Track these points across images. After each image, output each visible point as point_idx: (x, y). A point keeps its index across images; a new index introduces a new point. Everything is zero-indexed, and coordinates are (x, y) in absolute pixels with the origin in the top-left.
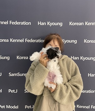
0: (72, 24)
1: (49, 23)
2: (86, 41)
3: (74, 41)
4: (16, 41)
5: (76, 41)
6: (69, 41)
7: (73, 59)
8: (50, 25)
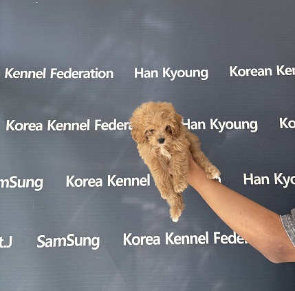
0: (236, 71)
2: (287, 123)
3: (249, 125)
4: (67, 126)
5: (256, 123)
6: (234, 125)
7: (252, 183)
8: (172, 77)
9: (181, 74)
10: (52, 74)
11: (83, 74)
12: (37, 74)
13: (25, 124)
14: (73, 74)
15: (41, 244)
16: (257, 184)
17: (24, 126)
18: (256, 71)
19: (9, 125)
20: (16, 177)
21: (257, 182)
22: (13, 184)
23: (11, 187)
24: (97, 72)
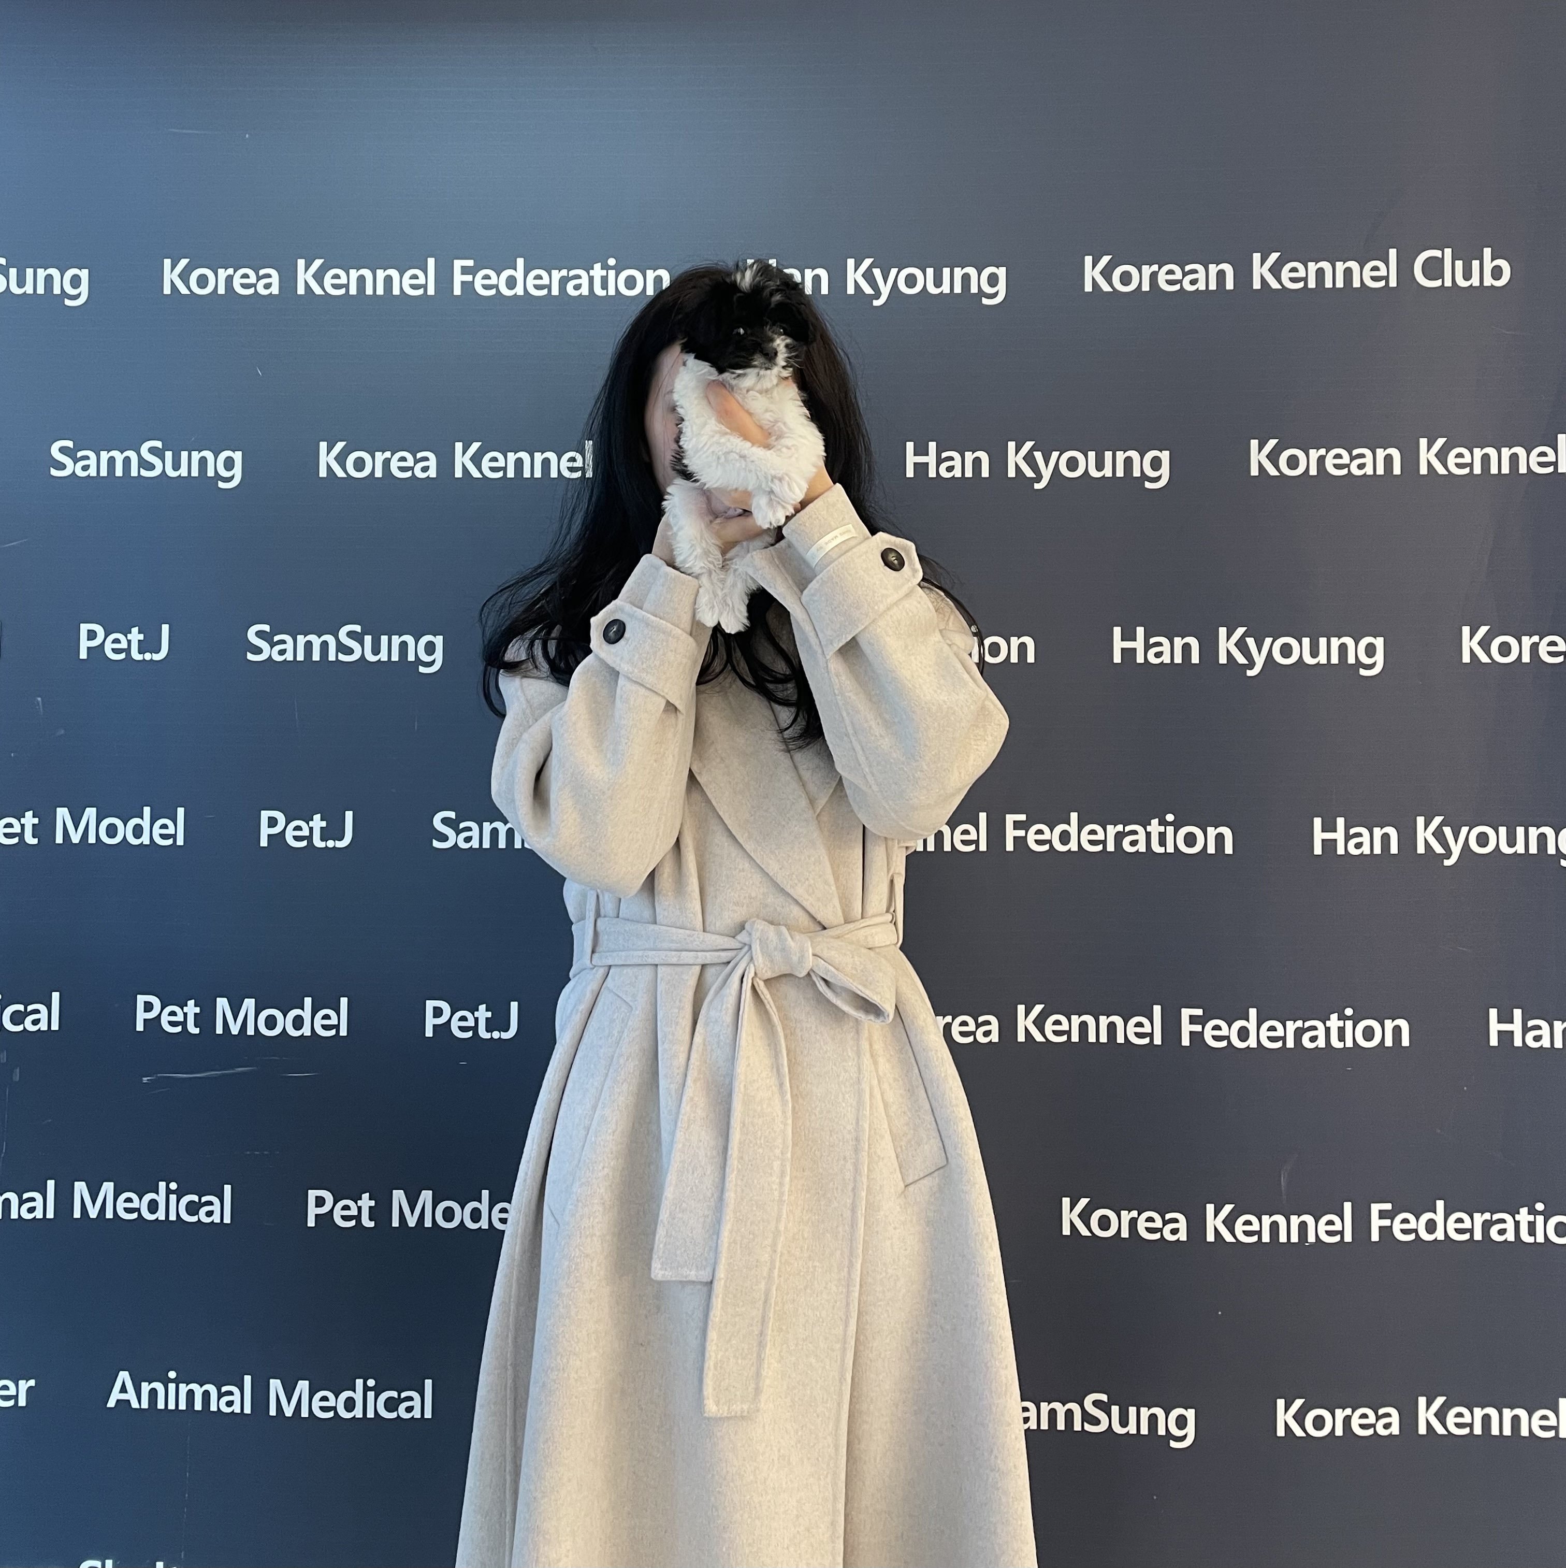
0: (1107, 274)
1: (868, 276)
2: (1273, 458)
3: (1141, 464)
4: (519, 463)
5: (1165, 456)
6: (1087, 463)
7: (1140, 659)
8: (878, 295)
9: (911, 281)
10: (459, 278)
11: (564, 281)
12: (407, 281)
13: (380, 457)
14: (531, 282)
15: (444, 838)
16: (1158, 661)
17: (374, 464)
18: (1178, 275)
19: (326, 459)
20: (358, 628)
21: (1158, 655)
22: (350, 651)
23: (342, 657)
24: (612, 273)
